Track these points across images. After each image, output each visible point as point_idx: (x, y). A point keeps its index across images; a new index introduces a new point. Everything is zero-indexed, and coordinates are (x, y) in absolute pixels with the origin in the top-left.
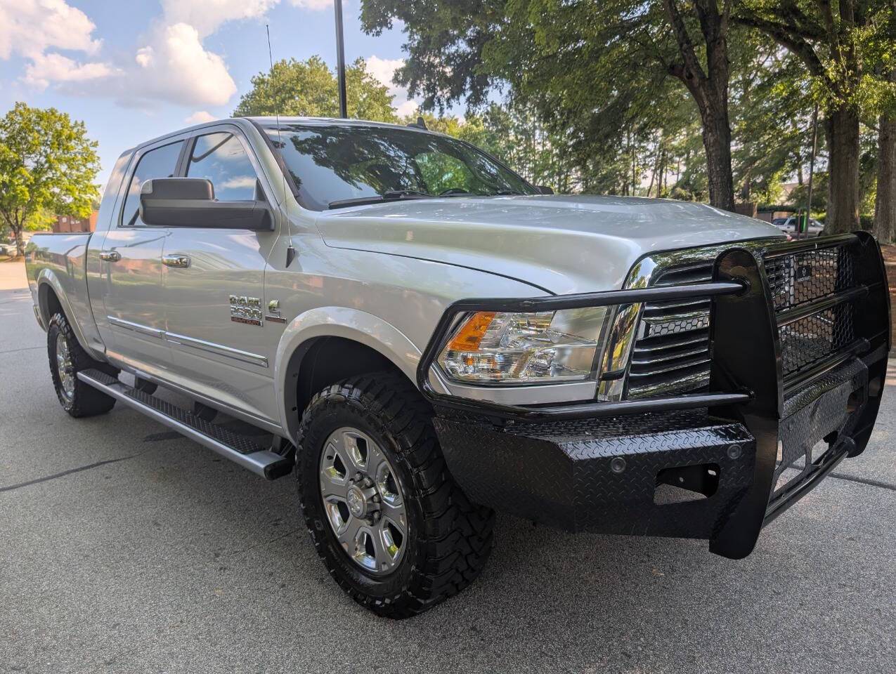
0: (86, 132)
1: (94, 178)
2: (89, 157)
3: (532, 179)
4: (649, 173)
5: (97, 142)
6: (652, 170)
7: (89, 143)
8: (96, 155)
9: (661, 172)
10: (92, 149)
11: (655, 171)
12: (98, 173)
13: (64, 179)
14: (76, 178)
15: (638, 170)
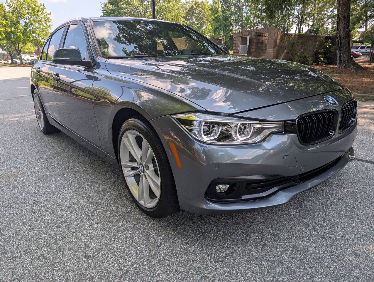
0: (45, 8)
2: (47, 20)
5: (50, 13)
7: (47, 13)
8: (50, 19)
9: (301, 25)
10: (48, 16)
11: (297, 25)
15: (290, 24)
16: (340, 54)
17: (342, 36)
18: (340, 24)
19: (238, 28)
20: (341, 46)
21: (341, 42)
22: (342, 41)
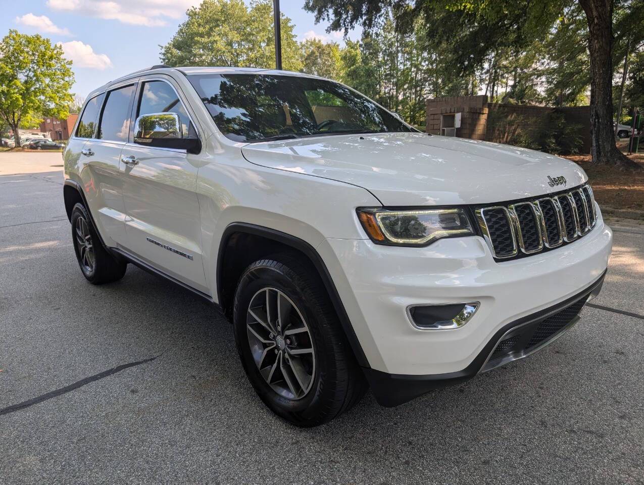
0: (63, 53)
1: (70, 88)
2: (65, 73)
3: (395, 90)
4: (484, 87)
5: (72, 61)
6: (486, 84)
7: (65, 61)
8: (71, 71)
9: (494, 86)
10: (68, 66)
11: (488, 85)
12: (73, 85)
13: (48, 89)
14: (56, 88)
15: (476, 84)
16: (597, 141)
17: (601, 112)
18: (597, 94)
19: (390, 90)
20: (599, 128)
21: (598, 121)
22: (600, 120)
